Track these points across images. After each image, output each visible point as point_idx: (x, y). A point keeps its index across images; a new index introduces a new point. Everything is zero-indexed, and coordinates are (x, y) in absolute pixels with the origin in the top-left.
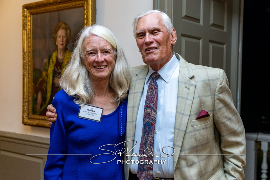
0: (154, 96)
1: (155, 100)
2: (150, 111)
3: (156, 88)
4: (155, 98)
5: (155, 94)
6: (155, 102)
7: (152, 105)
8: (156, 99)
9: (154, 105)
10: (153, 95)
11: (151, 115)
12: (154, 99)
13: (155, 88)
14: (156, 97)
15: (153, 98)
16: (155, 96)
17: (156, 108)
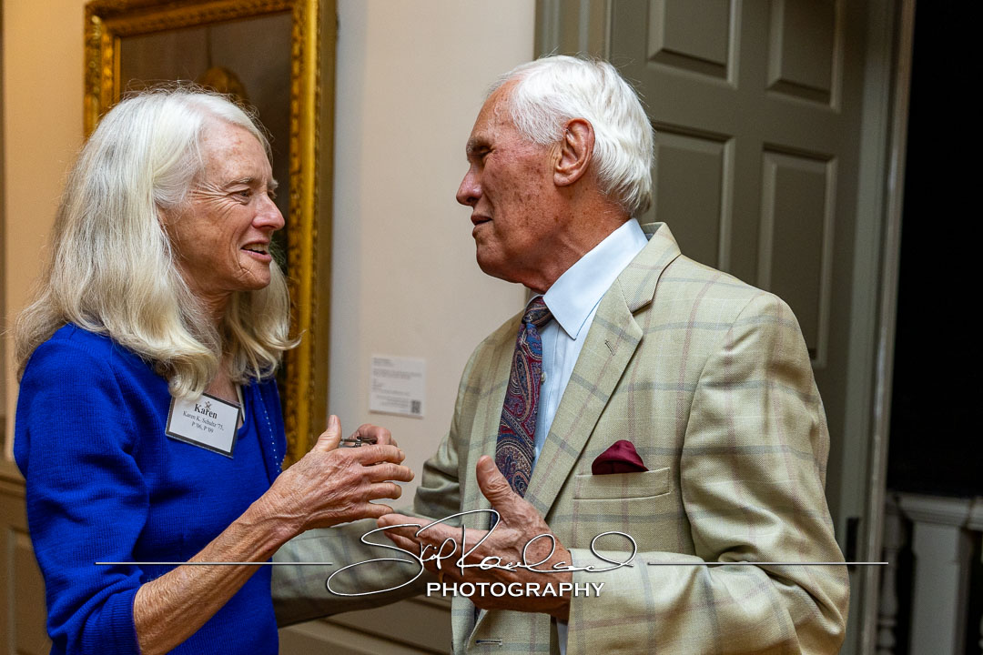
0: (526, 389)
1: (528, 407)
2: (512, 448)
3: (534, 361)
4: (530, 396)
5: (529, 384)
6: (527, 412)
7: (518, 427)
8: (533, 402)
9: (523, 425)
10: (522, 386)
11: (514, 465)
12: (524, 402)
13: (531, 360)
14: (532, 395)
15: (520, 397)
16: (530, 392)
17: (532, 436)
